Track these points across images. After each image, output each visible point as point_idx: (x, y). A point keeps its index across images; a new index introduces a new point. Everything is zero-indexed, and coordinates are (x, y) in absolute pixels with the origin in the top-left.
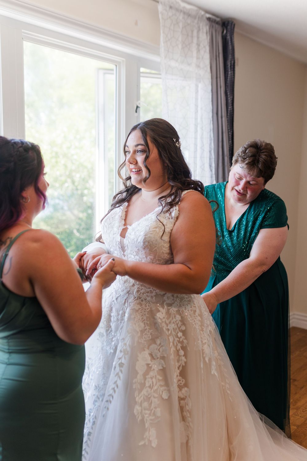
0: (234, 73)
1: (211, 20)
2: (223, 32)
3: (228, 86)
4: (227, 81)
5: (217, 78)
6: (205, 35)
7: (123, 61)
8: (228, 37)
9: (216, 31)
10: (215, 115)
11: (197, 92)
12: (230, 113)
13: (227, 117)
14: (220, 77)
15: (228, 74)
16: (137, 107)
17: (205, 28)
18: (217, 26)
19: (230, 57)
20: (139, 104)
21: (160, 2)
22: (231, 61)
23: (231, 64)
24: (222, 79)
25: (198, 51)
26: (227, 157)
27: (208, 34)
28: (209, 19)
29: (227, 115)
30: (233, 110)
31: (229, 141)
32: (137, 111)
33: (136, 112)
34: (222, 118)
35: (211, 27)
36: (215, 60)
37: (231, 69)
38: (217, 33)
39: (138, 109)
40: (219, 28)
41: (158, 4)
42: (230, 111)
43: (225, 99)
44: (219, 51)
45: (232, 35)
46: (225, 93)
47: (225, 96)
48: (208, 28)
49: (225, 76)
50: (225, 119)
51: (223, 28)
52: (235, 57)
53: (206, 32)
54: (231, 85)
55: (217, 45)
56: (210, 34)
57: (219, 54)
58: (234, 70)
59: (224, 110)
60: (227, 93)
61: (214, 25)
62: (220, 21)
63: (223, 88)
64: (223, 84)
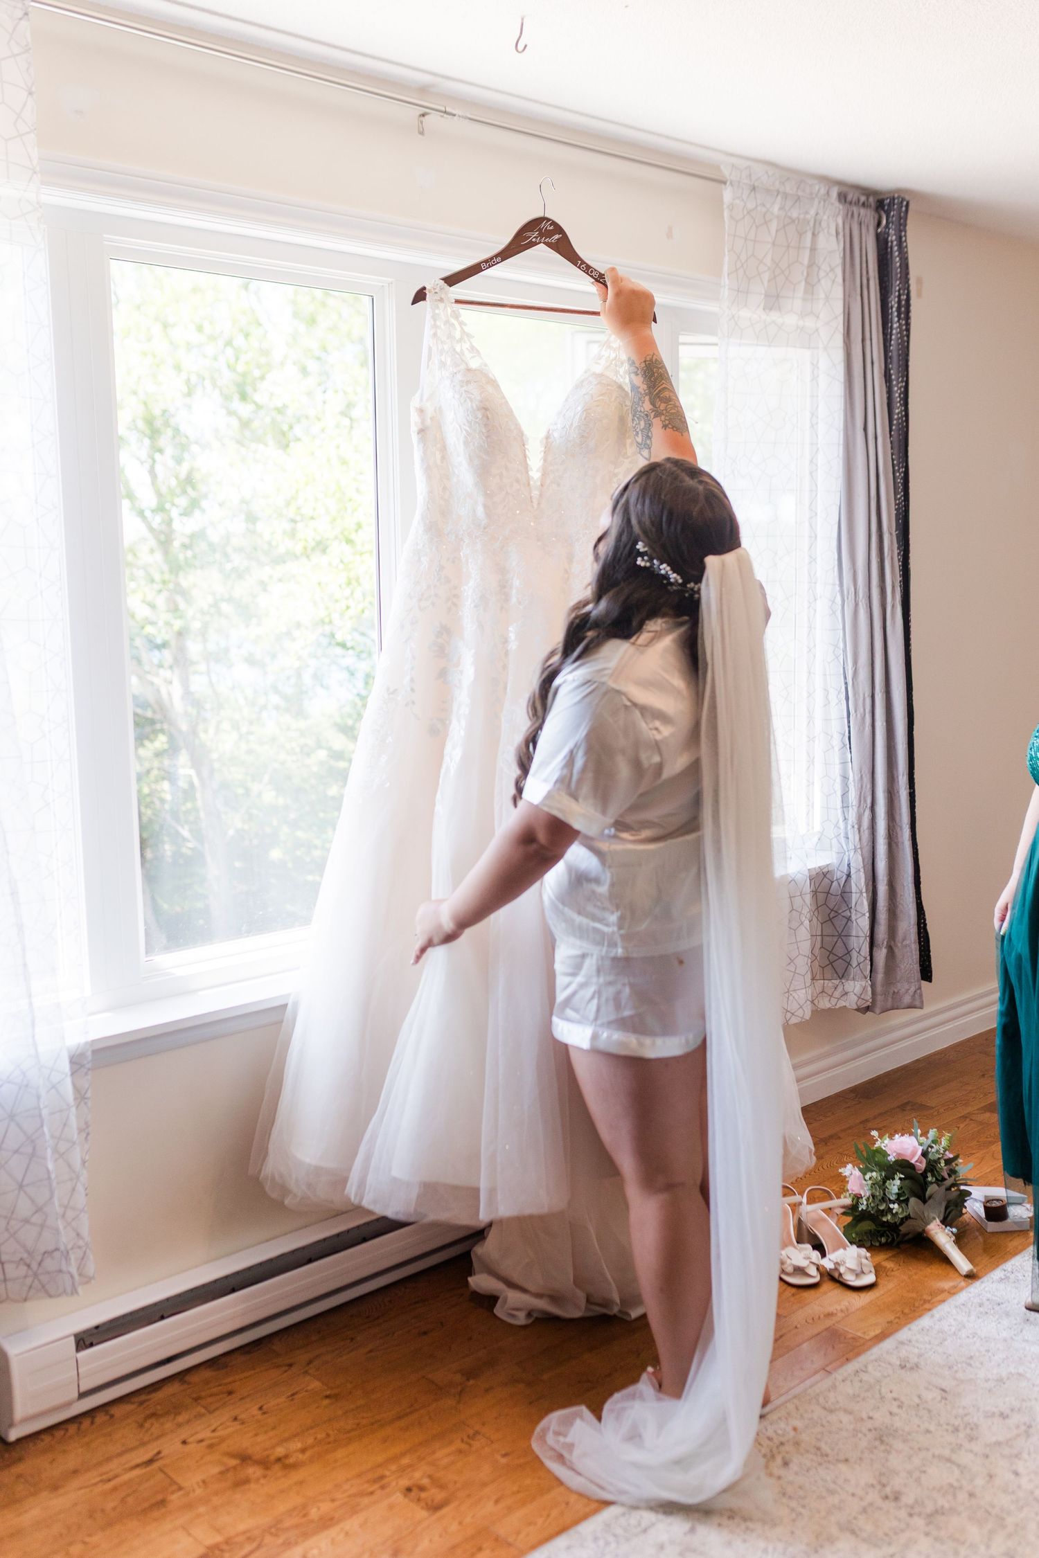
0: (908, 324)
1: (849, 198)
2: (879, 224)
3: (891, 358)
4: (891, 345)
5: (863, 340)
6: (834, 239)
8: (893, 238)
9: (861, 224)
10: (860, 432)
11: (814, 379)
12: (898, 424)
13: (891, 436)
14: (871, 339)
15: (892, 328)
17: (832, 218)
18: (863, 211)
19: (896, 286)
21: (728, 183)
22: (899, 296)
23: (899, 302)
24: (874, 341)
26: (891, 534)
27: (841, 236)
28: (842, 197)
29: (890, 431)
30: (907, 415)
34: (876, 438)
35: (849, 216)
36: (859, 298)
37: (899, 316)
38: (864, 231)
40: (869, 216)
41: (723, 186)
42: (898, 419)
43: (885, 390)
44: (867, 273)
45: (901, 231)
46: (885, 376)
47: (886, 382)
48: (840, 221)
49: (884, 334)
50: (884, 440)
51: (877, 216)
52: (909, 286)
53: (837, 233)
54: (899, 355)
55: (864, 259)
56: (844, 236)
57: (868, 280)
58: (908, 318)
59: (883, 419)
60: (890, 375)
61: (855, 209)
62: (871, 199)
63: (880, 365)
64: (879, 353)
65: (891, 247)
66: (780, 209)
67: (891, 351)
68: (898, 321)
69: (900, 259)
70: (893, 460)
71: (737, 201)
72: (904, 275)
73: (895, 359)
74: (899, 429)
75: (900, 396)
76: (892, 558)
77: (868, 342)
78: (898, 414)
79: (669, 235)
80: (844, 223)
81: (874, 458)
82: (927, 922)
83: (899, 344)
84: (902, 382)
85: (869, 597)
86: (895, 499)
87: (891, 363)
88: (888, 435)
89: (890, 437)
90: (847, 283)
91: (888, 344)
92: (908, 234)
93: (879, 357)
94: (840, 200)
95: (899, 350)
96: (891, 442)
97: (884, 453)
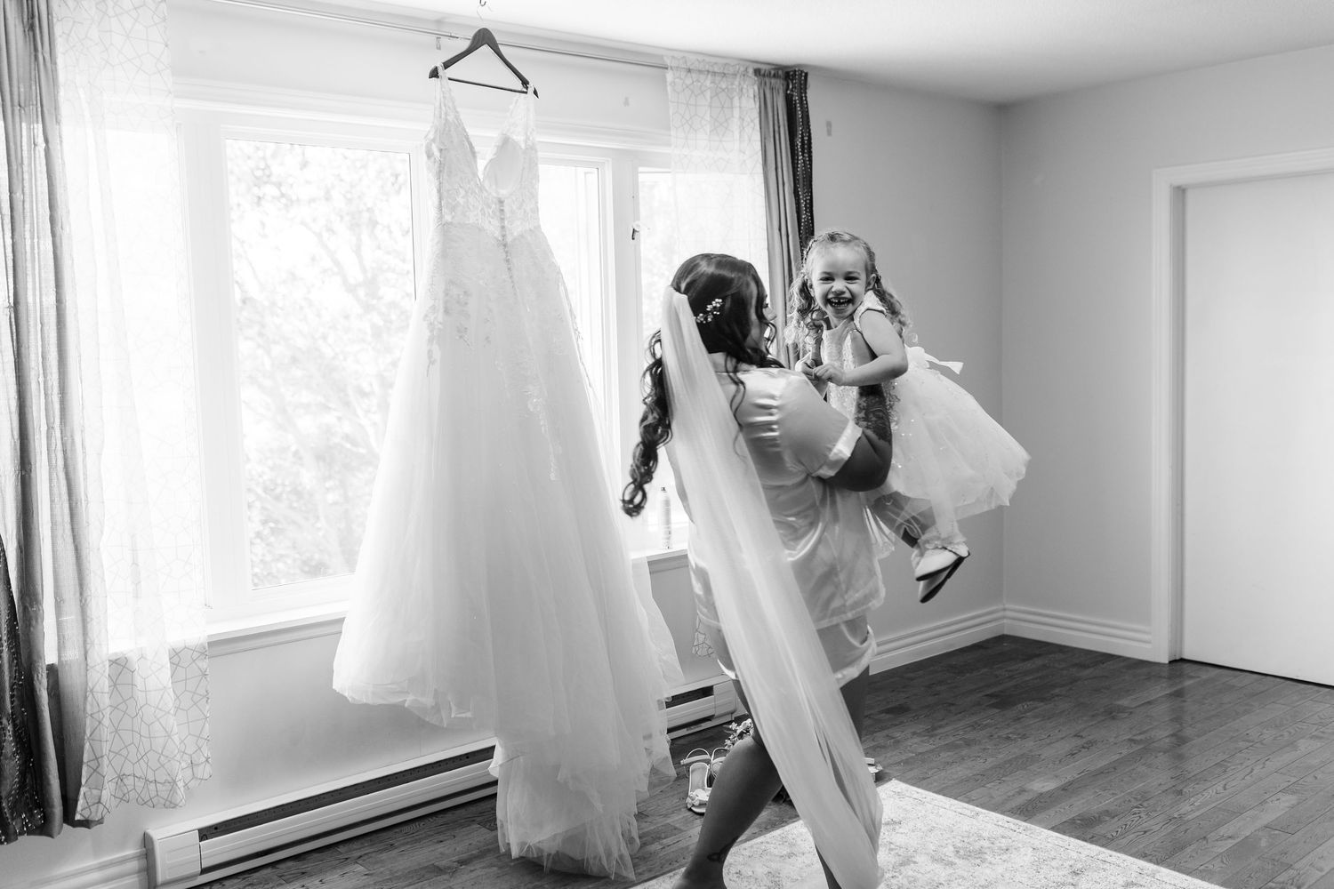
0: (810, 157)
1: (762, 72)
2: (787, 89)
3: (798, 180)
5: (777, 171)
6: (752, 101)
7: (609, 159)
8: (796, 98)
9: (772, 89)
10: (776, 231)
12: (805, 226)
13: (800, 233)
14: (782, 168)
15: (798, 160)
16: (634, 231)
17: (751, 88)
18: (773, 81)
19: (800, 130)
20: (638, 224)
21: (668, 68)
22: (802, 138)
23: (803, 142)
24: (785, 169)
25: (742, 129)
27: (757, 99)
28: (757, 72)
29: (800, 230)
32: (636, 237)
33: (633, 239)
34: (788, 236)
35: (762, 85)
36: (772, 140)
37: (803, 151)
38: (775, 94)
39: (636, 233)
40: (779, 84)
41: (666, 70)
42: (805, 222)
43: (794, 202)
44: (778, 122)
45: (802, 93)
46: (795, 192)
47: (795, 199)
48: (756, 88)
49: (792, 163)
50: (794, 237)
51: (785, 83)
52: (810, 130)
53: (754, 96)
54: (804, 178)
55: (776, 113)
56: (760, 98)
57: (779, 127)
58: (810, 153)
59: (792, 222)
60: (798, 192)
61: (767, 80)
62: (780, 72)
63: (790, 185)
64: (789, 177)
65: (795, 104)
66: (712, 83)
67: (798, 175)
68: (802, 155)
69: (802, 112)
71: (677, 80)
72: (805, 122)
73: (801, 181)
74: (806, 229)
75: (805, 206)
77: (780, 170)
78: (805, 218)
79: (626, 103)
80: (759, 90)
83: (803, 170)
84: (807, 196)
87: (798, 183)
88: (797, 233)
89: (799, 235)
90: (763, 130)
91: (795, 171)
92: (808, 95)
93: (789, 181)
94: (756, 75)
96: (800, 238)
97: (794, 246)
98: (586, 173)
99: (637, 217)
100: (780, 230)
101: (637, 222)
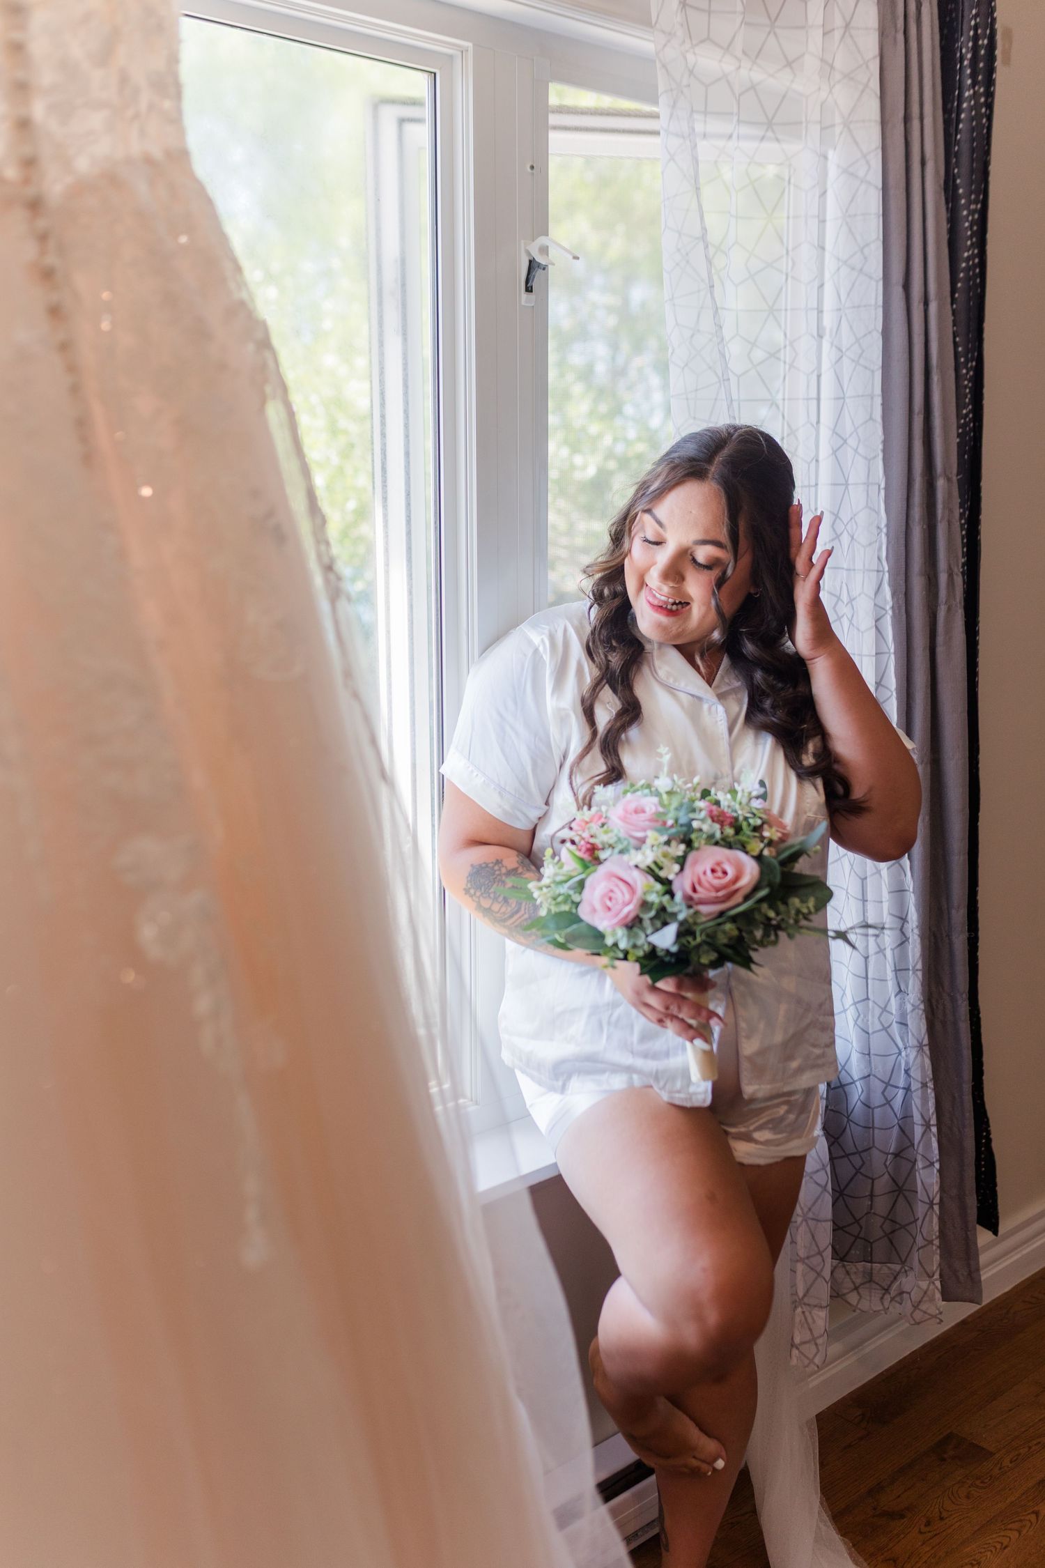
0: (990, 95)
3: (957, 155)
4: (957, 131)
5: (907, 119)
7: (463, 51)
10: (898, 292)
12: (968, 279)
13: (953, 299)
15: (960, 99)
16: (533, 266)
19: (970, 19)
20: (544, 250)
22: (976, 38)
23: (975, 49)
24: (928, 121)
26: (949, 480)
29: (953, 290)
30: (983, 265)
31: (959, 407)
32: (535, 284)
33: (529, 289)
34: (926, 303)
36: (901, 37)
37: (973, 76)
39: (538, 274)
42: (968, 269)
43: (944, 215)
46: (946, 189)
47: (947, 203)
49: (946, 110)
50: (939, 308)
54: (973, 150)
57: (919, 8)
58: (990, 82)
59: (938, 268)
60: (956, 188)
63: (936, 162)
64: (936, 146)
67: (958, 143)
68: (973, 85)
70: (956, 345)
73: (965, 159)
74: (970, 289)
75: (971, 227)
76: (949, 523)
77: (916, 124)
78: (968, 259)
81: (922, 338)
82: (992, 1136)
83: (973, 129)
84: (976, 202)
85: (906, 594)
86: (959, 416)
87: (957, 165)
88: (949, 300)
89: (952, 304)
91: (952, 130)
93: (936, 154)
95: (973, 140)
96: (954, 313)
97: (941, 330)
98: (402, 121)
99: (541, 226)
100: (907, 286)
101: (542, 240)
